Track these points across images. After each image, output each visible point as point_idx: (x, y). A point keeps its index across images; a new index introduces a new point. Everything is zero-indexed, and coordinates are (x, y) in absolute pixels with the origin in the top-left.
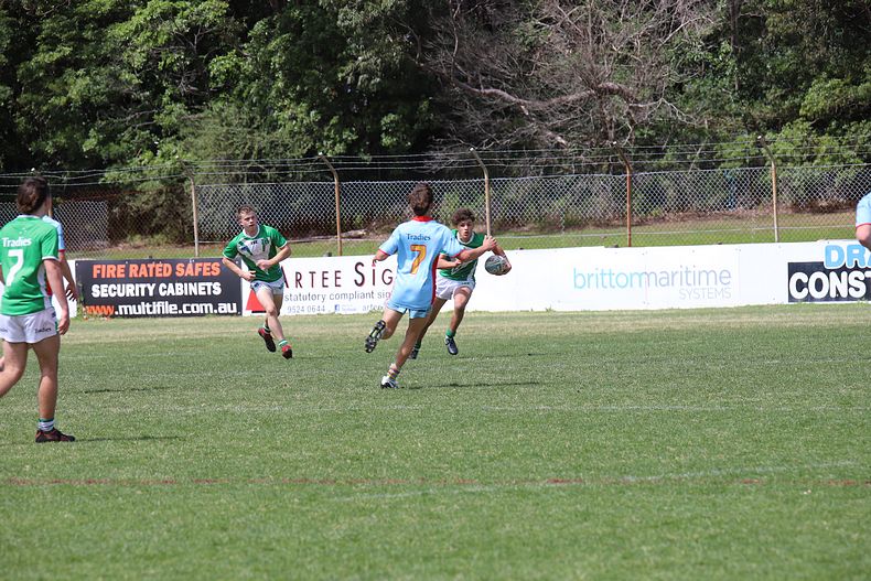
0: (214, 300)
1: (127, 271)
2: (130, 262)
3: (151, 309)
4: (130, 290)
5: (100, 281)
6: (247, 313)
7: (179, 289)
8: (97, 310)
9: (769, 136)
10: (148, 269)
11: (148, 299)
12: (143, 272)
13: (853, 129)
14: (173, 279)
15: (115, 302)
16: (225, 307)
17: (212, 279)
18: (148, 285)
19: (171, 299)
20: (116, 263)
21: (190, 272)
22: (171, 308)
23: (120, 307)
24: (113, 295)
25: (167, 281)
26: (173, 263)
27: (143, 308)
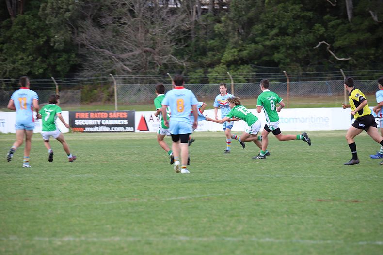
0: (124, 126)
1: (89, 115)
2: (91, 112)
3: (99, 129)
4: (90, 122)
5: (78, 119)
6: (137, 131)
7: (110, 122)
8: (77, 129)
9: (210, 70)
10: (98, 115)
11: (98, 126)
12: (96, 116)
13: (242, 68)
14: (108, 118)
15: (84, 126)
16: (128, 129)
17: (123, 119)
18: (97, 121)
19: (107, 126)
20: (85, 113)
21: (115, 115)
22: (107, 129)
23: (86, 128)
24: (84, 124)
25: (105, 119)
26: (108, 113)
27: (96, 129)
